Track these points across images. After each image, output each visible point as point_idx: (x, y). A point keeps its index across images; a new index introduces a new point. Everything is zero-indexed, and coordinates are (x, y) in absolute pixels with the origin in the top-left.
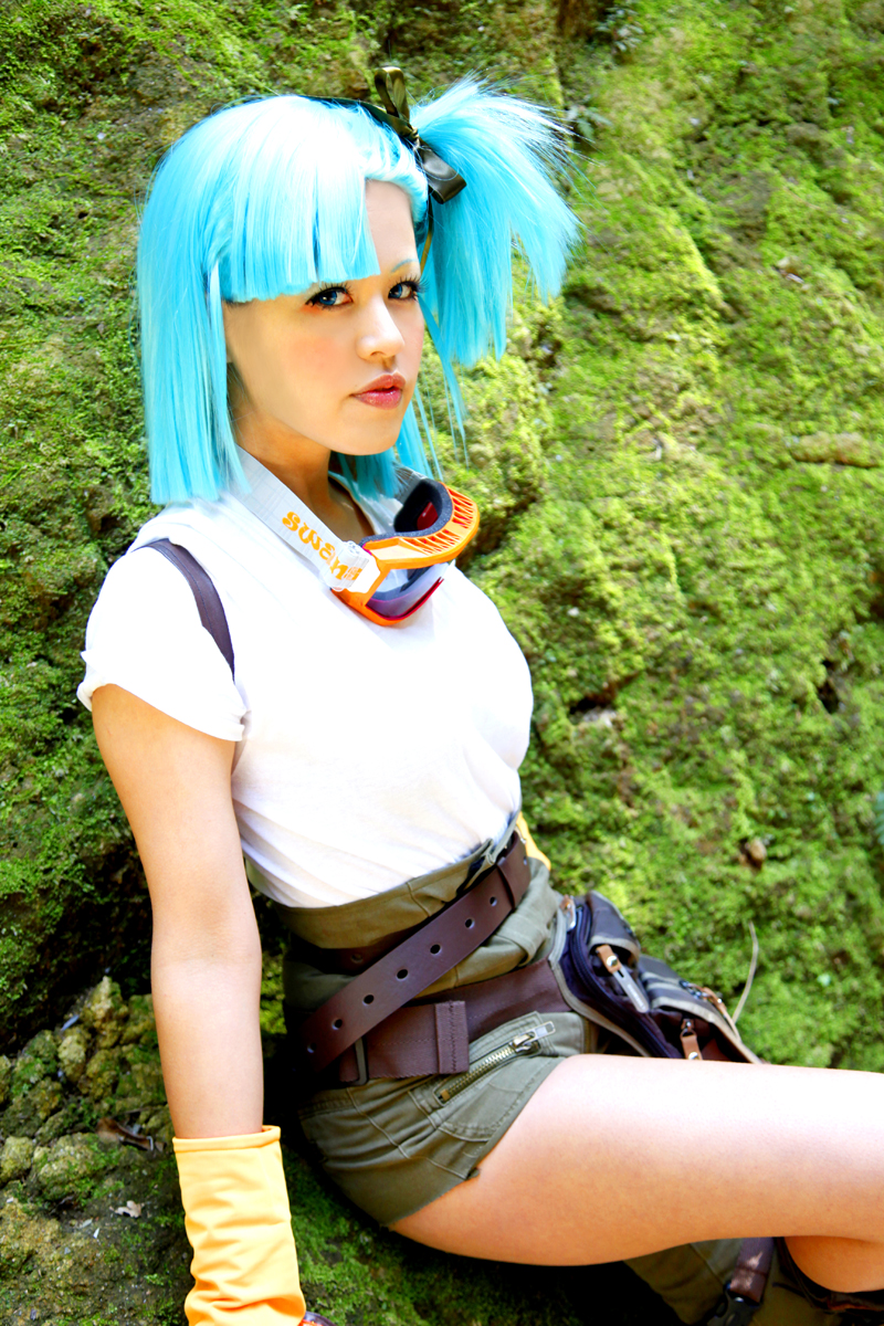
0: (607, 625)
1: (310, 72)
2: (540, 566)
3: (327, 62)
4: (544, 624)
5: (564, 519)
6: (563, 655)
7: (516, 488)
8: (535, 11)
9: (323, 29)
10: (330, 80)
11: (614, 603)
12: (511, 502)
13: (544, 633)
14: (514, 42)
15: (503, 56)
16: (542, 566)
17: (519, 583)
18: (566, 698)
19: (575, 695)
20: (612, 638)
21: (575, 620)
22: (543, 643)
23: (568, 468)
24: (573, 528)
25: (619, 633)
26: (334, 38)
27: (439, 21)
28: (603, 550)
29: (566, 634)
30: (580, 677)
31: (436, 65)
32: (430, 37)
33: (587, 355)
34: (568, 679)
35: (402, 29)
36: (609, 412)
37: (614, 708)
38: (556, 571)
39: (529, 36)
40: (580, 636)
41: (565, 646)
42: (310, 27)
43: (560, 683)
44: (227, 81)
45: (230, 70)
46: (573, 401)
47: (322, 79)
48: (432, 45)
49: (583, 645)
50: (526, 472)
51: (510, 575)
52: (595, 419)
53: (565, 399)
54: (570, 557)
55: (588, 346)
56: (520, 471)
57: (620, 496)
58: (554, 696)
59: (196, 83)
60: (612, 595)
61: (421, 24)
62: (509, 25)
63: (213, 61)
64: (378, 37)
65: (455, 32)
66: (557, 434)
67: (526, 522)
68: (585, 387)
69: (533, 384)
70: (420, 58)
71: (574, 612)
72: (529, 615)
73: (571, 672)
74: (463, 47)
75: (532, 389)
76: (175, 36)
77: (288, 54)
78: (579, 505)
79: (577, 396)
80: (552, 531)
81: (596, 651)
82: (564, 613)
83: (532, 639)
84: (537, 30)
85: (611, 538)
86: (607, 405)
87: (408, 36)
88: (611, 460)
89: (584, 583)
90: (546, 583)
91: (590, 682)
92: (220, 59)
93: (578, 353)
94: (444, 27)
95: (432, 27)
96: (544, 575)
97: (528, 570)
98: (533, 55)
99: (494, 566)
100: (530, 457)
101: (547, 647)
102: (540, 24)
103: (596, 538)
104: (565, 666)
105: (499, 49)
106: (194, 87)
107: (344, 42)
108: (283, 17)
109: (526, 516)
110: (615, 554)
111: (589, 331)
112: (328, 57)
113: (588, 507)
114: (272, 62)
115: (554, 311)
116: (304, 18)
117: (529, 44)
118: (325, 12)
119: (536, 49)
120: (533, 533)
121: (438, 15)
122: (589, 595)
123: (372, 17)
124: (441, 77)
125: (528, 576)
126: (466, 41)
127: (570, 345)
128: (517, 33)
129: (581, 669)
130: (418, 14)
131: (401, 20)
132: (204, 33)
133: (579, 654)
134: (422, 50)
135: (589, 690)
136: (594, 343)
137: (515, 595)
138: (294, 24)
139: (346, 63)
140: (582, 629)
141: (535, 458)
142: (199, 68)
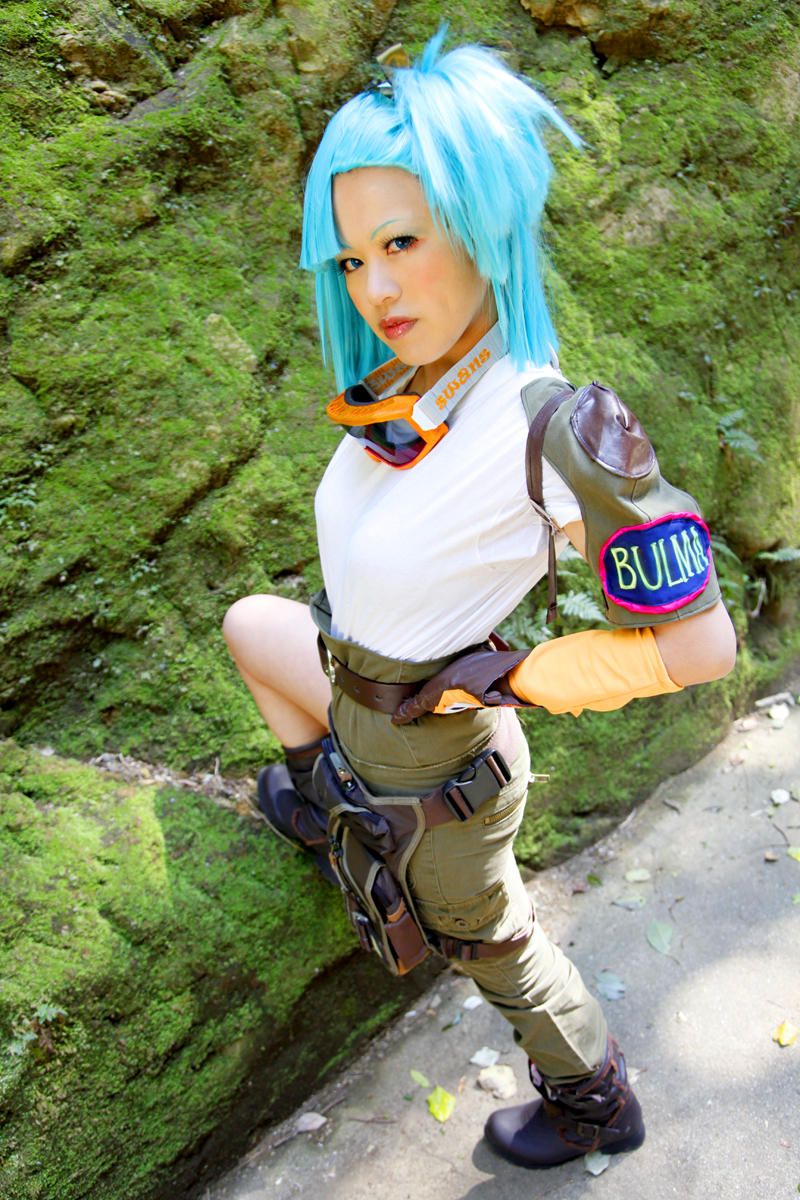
0: (299, 528)
1: (114, 209)
2: (252, 496)
3: (127, 202)
4: (255, 529)
5: (273, 467)
6: (269, 546)
7: (237, 450)
8: (281, 165)
9: (126, 183)
10: (128, 213)
11: (304, 516)
12: (234, 459)
13: (255, 534)
14: (267, 183)
15: (260, 192)
16: (253, 496)
17: (237, 506)
18: (271, 570)
19: (278, 568)
20: (301, 536)
21: (277, 526)
22: (253, 540)
23: (281, 436)
24: (278, 472)
25: (306, 533)
26: (133, 188)
27: (215, 173)
28: (299, 484)
29: (272, 534)
30: (280, 558)
31: (213, 199)
32: (208, 182)
33: (305, 368)
34: (272, 559)
35: (188, 178)
36: (314, 402)
37: (303, 575)
38: (263, 499)
39: (277, 179)
40: (280, 535)
41: (271, 541)
42: (116, 183)
43: (267, 562)
44: (51, 218)
45: (55, 212)
46: (291, 396)
47: (123, 212)
48: (210, 186)
49: (282, 540)
50: (244, 441)
51: (232, 501)
52: (304, 406)
53: (287, 394)
54: (273, 491)
55: (306, 362)
56: (240, 440)
57: (313, 452)
58: (261, 570)
59: (26, 221)
60: (302, 511)
61: (202, 175)
62: (263, 173)
63: (42, 207)
64: (168, 184)
65: (226, 179)
66: (279, 415)
67: (246, 470)
68: (299, 387)
69: (258, 388)
70: (202, 195)
71: (275, 522)
72: (243, 524)
73: (275, 555)
74: (232, 187)
75: (256, 391)
76: (19, 194)
77: (99, 199)
78: (286, 458)
79: (293, 392)
80: (263, 474)
81: (291, 544)
82: (269, 522)
83: (245, 538)
84: (283, 176)
85: (305, 477)
86: (313, 398)
87: (192, 183)
88: (311, 431)
89: (281, 505)
90: (256, 505)
91: (287, 561)
92: (49, 205)
93: (300, 366)
94: (218, 176)
95: (209, 177)
96: (255, 501)
97: (244, 498)
98: (280, 190)
99: (223, 496)
100: (247, 432)
101: (258, 542)
102: (285, 172)
103: (294, 477)
104: (270, 552)
105: (257, 187)
106: (25, 225)
107: (140, 190)
108: (96, 177)
109: (246, 466)
110: (308, 487)
111: (308, 353)
112: (127, 199)
113: (291, 458)
114: (88, 204)
115: (282, 342)
116: (112, 177)
117: (277, 184)
118: (128, 173)
119: (281, 186)
120: (249, 476)
121: (214, 169)
122: (287, 511)
123: (163, 173)
124: (216, 205)
125: (243, 501)
126: (234, 183)
127: (295, 361)
128: (269, 178)
129: (281, 554)
130: (200, 169)
131: (186, 174)
132: (38, 191)
133: (280, 545)
134: (203, 190)
135: (287, 566)
136: (310, 360)
137: (235, 513)
138: (105, 181)
139: (140, 202)
140: (282, 531)
141: (251, 432)
142: (32, 212)
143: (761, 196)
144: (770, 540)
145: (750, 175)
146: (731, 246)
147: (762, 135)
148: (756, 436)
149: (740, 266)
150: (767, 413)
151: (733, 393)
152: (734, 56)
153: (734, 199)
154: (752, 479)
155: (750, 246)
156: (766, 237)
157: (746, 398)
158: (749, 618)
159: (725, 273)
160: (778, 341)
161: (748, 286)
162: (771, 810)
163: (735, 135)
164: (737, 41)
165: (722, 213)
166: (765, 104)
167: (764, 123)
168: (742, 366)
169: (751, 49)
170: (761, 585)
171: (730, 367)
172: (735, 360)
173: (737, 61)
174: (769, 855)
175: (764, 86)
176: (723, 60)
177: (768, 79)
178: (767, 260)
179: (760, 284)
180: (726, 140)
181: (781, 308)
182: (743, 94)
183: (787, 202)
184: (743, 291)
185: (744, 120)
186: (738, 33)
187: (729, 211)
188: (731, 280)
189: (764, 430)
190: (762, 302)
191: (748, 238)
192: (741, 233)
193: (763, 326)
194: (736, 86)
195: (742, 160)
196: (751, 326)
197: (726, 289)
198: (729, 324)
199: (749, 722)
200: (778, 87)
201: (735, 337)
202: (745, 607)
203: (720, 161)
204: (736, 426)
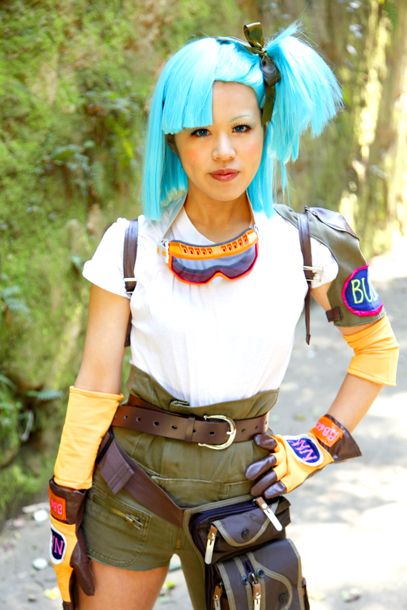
143: (33, 146)
144: (35, 383)
145: (25, 131)
146: (13, 174)
147: (33, 106)
148: (29, 305)
149: (18, 189)
150: (35, 292)
151: (13, 273)
152: (14, 52)
153: (14, 144)
154: (25, 336)
155: (25, 178)
156: (34, 174)
157: (22, 279)
158: (20, 440)
159: (8, 192)
160: (43, 245)
161: (24, 204)
162: (33, 572)
163: (15, 103)
164: (16, 43)
165: (6, 152)
166: (35, 87)
167: (34, 99)
168: (19, 258)
169: (26, 50)
170: (30, 416)
171: (10, 256)
172: (14, 252)
173: (16, 55)
174: (32, 596)
175: (35, 75)
176: (7, 53)
177: (36, 72)
178: (36, 190)
179: (32, 204)
180: (9, 104)
181: (45, 222)
182: (21, 77)
183: (49, 153)
184: (20, 206)
185: (21, 95)
186: (17, 39)
187: (11, 151)
188: (12, 197)
189: (33, 302)
190: (33, 217)
191: (23, 172)
192: (20, 167)
193: (33, 233)
194: (15, 71)
195: (21, 120)
196: (26, 231)
197: (9, 203)
198: (11, 227)
199: (19, 523)
200: (43, 79)
201: (14, 236)
202: (18, 431)
203: (5, 119)
204: (14, 296)
